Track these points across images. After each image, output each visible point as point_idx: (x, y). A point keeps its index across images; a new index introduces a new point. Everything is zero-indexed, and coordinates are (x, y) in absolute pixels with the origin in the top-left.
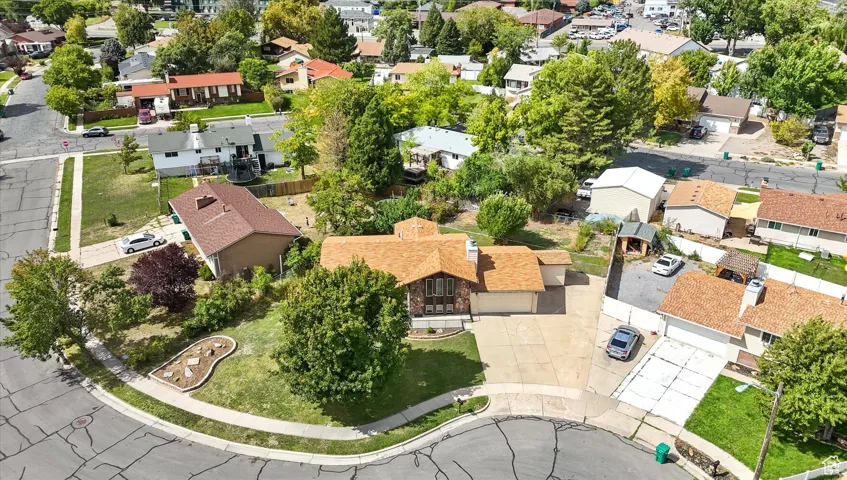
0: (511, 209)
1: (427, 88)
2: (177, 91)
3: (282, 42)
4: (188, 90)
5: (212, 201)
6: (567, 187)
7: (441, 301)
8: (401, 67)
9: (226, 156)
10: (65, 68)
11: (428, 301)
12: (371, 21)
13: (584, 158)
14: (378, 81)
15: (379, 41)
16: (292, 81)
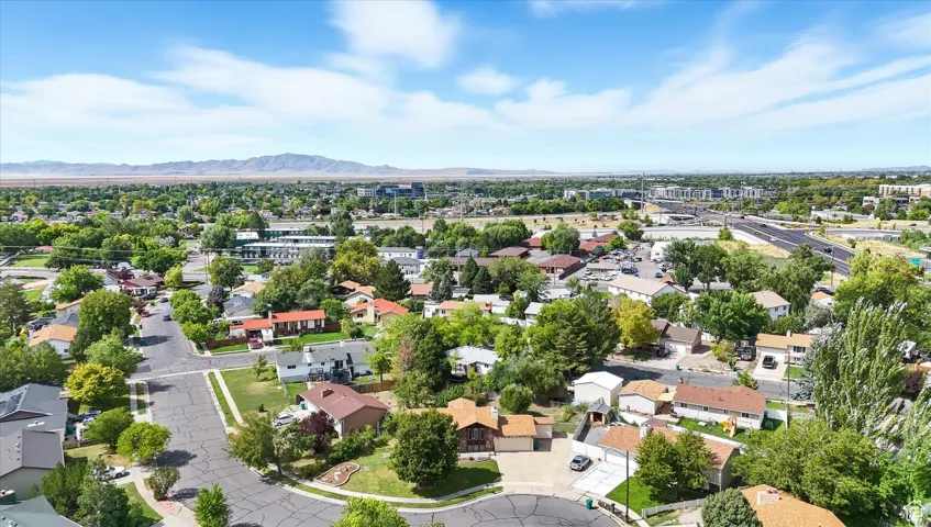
0: (520, 393)
1: (466, 321)
2: (277, 324)
3: (348, 284)
4: (285, 324)
5: (331, 392)
6: (558, 382)
7: (477, 443)
8: (446, 304)
9: (327, 368)
10: (192, 309)
11: (470, 443)
12: (418, 265)
13: (572, 366)
14: (428, 314)
15: (426, 283)
16: (362, 316)
